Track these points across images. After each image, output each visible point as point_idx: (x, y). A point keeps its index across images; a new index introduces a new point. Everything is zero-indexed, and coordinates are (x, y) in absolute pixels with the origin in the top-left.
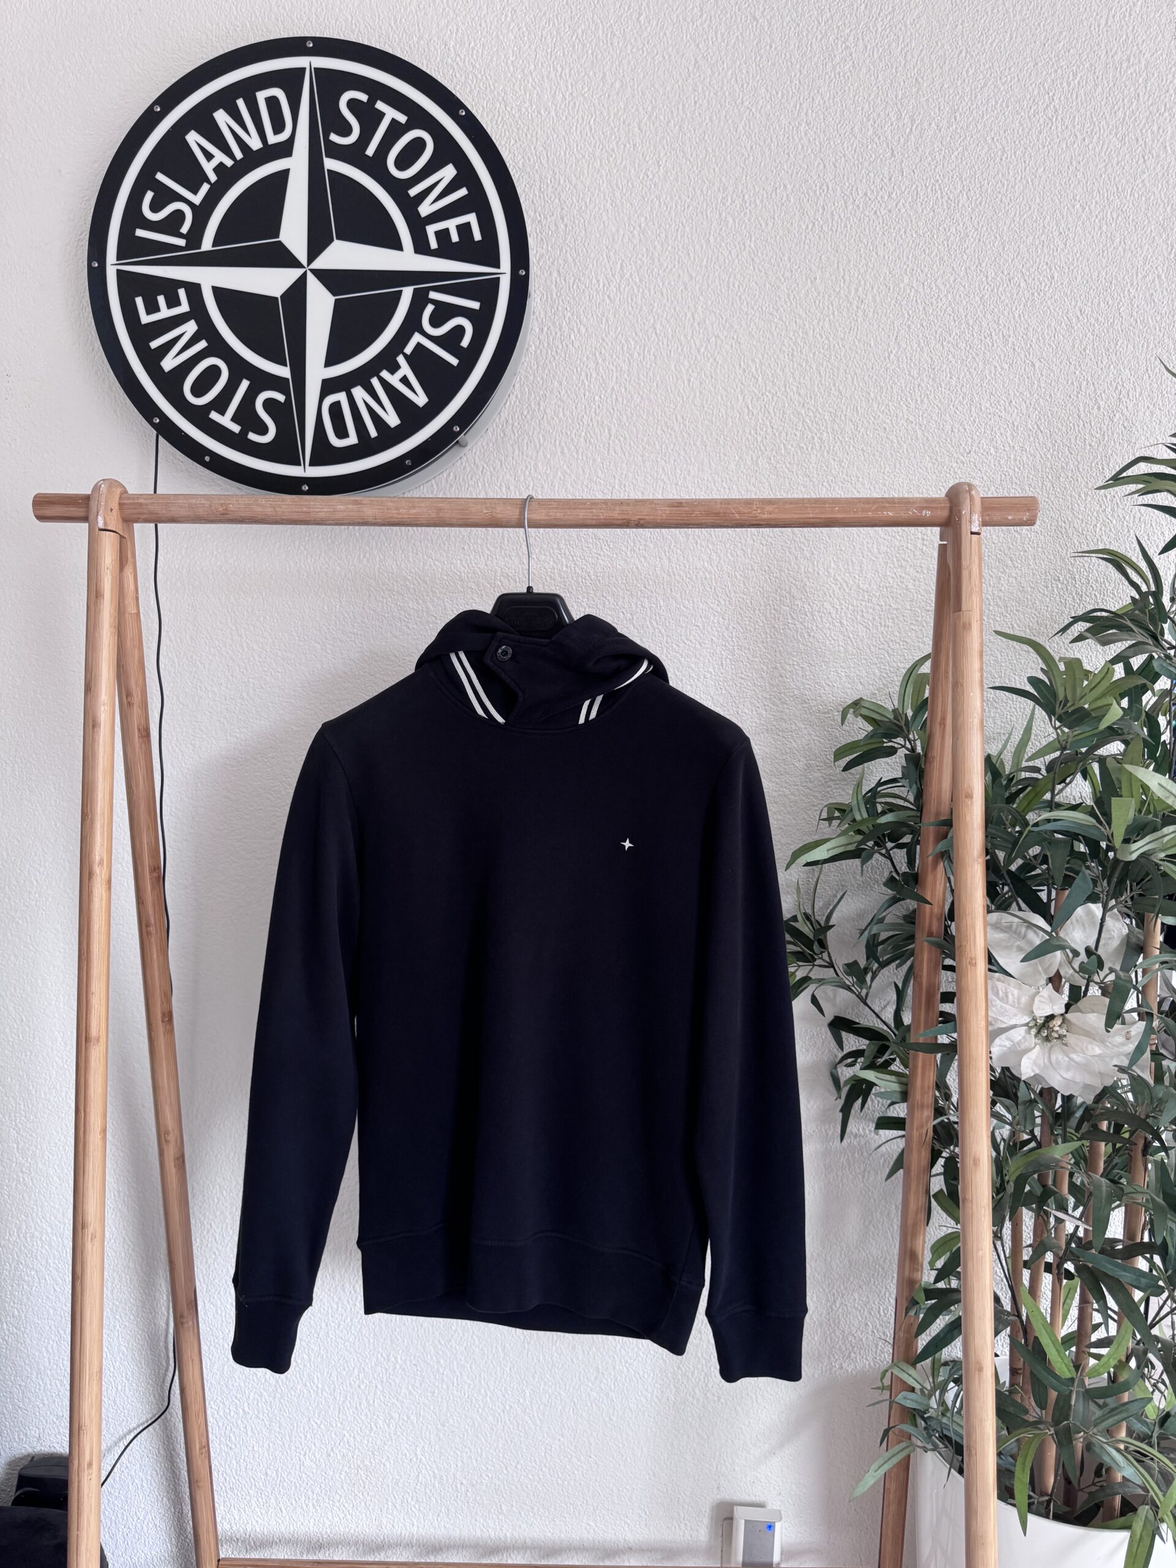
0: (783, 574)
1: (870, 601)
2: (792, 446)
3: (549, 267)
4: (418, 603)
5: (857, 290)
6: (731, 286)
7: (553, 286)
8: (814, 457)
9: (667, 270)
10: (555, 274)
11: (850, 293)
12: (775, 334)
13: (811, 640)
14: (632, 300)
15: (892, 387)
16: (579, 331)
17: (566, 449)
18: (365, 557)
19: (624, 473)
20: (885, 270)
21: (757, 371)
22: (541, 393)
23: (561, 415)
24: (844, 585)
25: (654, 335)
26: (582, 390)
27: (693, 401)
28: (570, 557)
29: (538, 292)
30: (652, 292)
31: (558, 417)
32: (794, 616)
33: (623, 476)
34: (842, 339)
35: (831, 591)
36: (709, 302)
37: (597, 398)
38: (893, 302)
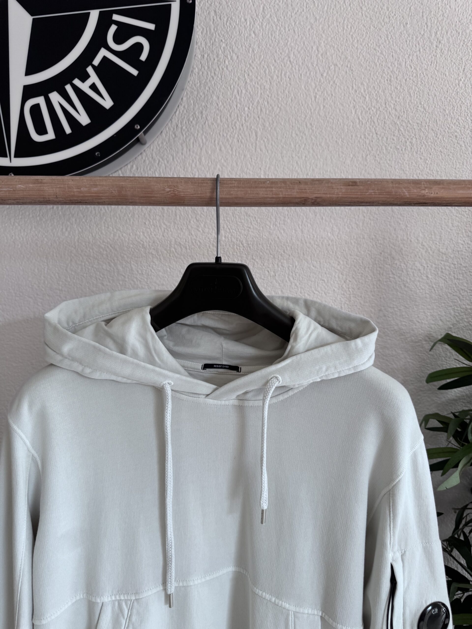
0: (385, 241)
1: (447, 261)
2: (391, 148)
3: (208, 8)
4: (110, 266)
5: (436, 33)
6: (345, 27)
7: (211, 23)
8: (406, 156)
9: (298, 13)
10: (212, 13)
11: (431, 36)
12: (378, 64)
13: (406, 289)
14: (272, 35)
15: (461, 106)
16: (232, 57)
17: (223, 148)
18: (66, 230)
19: (268, 166)
20: (456, 19)
21: (365, 91)
22: (203, 104)
23: (219, 121)
24: (429, 249)
25: (288, 62)
26: (235, 103)
27: (318, 113)
28: (228, 230)
29: (200, 28)
30: (287, 29)
31: (216, 122)
32: (394, 272)
33: (267, 169)
34: (426, 70)
35: (420, 254)
36: (330, 39)
37: (246, 109)
38: (462, 43)
